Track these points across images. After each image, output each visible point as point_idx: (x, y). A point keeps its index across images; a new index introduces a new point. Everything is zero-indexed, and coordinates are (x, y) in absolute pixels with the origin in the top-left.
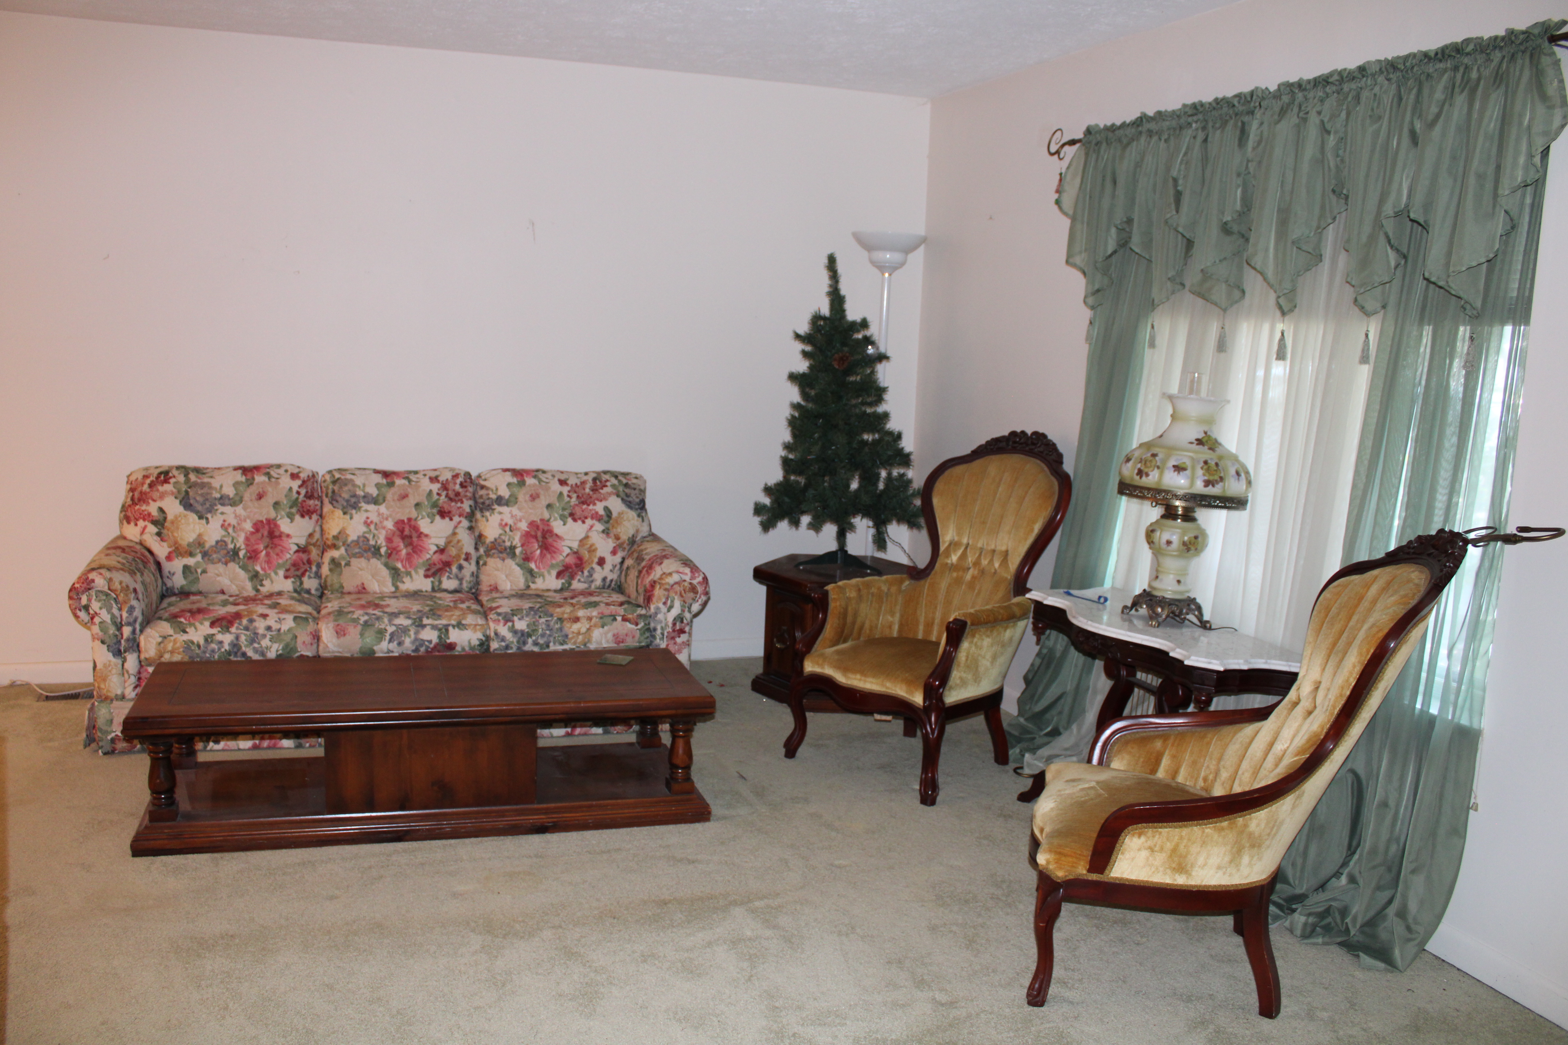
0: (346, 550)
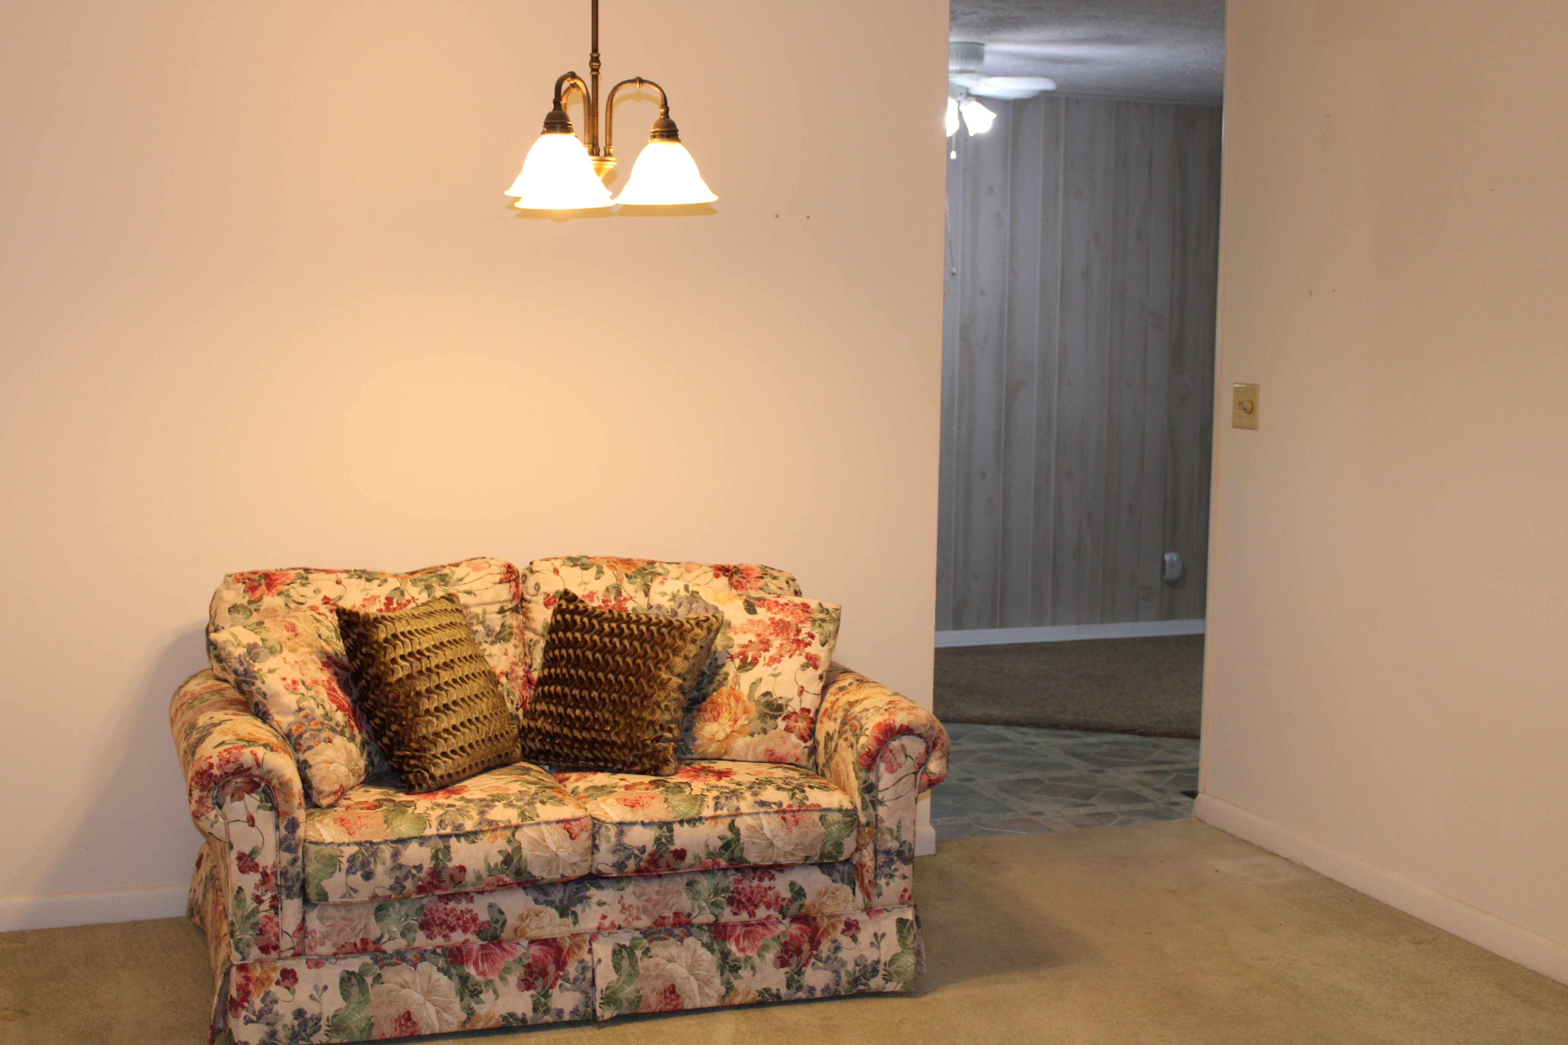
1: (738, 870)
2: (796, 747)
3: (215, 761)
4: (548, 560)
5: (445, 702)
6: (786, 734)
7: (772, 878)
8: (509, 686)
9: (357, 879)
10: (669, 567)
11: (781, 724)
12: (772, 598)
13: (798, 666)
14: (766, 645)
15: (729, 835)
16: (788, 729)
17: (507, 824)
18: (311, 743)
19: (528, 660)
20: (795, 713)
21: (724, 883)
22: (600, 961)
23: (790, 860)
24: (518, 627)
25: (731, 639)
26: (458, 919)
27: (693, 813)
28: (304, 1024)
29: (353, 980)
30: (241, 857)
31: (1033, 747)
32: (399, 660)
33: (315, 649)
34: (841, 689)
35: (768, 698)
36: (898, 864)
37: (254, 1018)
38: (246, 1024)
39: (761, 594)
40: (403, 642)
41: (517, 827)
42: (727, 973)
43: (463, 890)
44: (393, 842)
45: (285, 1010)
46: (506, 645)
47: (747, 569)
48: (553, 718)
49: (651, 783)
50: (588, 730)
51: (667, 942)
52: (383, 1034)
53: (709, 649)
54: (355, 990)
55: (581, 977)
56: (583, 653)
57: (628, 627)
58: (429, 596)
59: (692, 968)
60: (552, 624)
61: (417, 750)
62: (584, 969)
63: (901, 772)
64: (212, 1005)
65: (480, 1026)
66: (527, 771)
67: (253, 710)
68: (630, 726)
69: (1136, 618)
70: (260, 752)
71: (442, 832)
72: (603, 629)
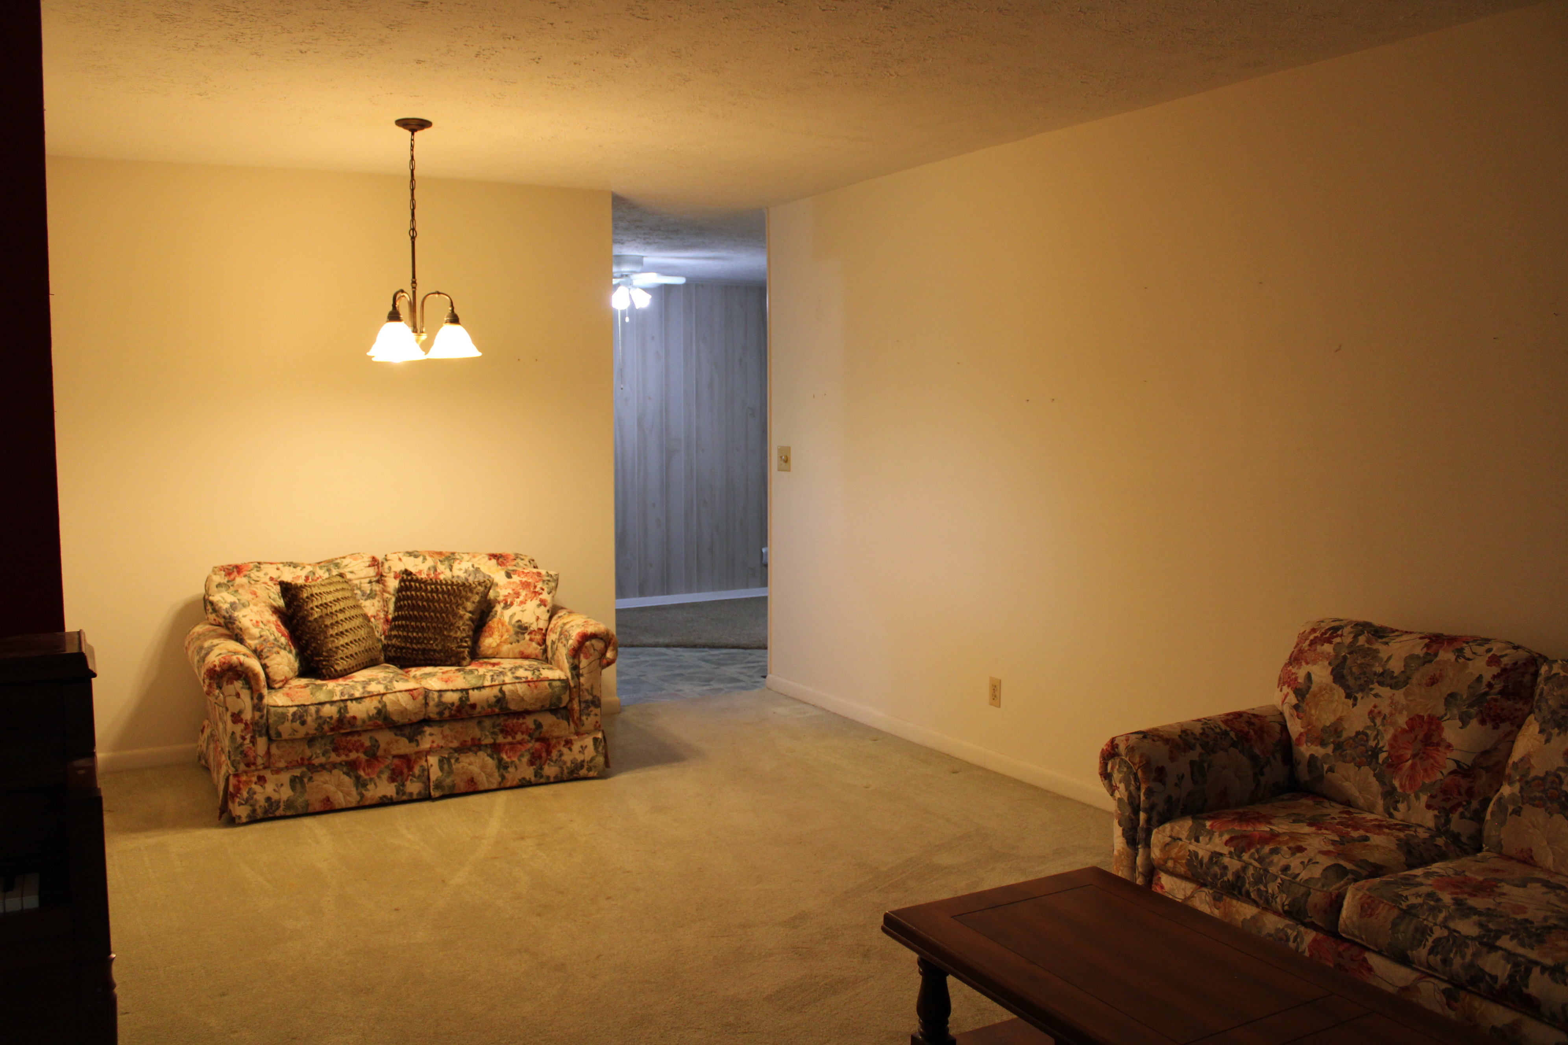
0: (1522, 789)
1: (505, 715)
2: (536, 649)
3: (217, 663)
4: (395, 553)
5: (341, 630)
6: (530, 642)
7: (524, 718)
8: (376, 623)
9: (297, 724)
10: (463, 555)
11: (527, 637)
12: (520, 570)
13: (536, 605)
14: (517, 595)
15: (500, 695)
16: (531, 640)
17: (378, 693)
18: (268, 654)
19: (386, 609)
20: (534, 631)
21: (498, 722)
22: (432, 765)
23: (533, 707)
24: (380, 591)
25: (499, 593)
26: (353, 745)
27: (479, 684)
28: (271, 805)
29: (297, 780)
30: (233, 715)
31: (681, 658)
32: (315, 608)
33: (267, 604)
34: (559, 617)
35: (520, 623)
36: (592, 708)
37: (243, 802)
38: (239, 805)
39: (515, 568)
40: (317, 599)
41: (384, 694)
42: (502, 770)
43: (355, 729)
44: (316, 704)
45: (260, 798)
46: (373, 601)
47: (507, 555)
48: (402, 639)
49: (456, 670)
50: (421, 644)
51: (468, 754)
52: (315, 809)
53: (486, 598)
54: (298, 786)
55: (422, 775)
56: (417, 602)
57: (441, 587)
58: (329, 574)
59: (483, 767)
60: (398, 588)
61: (327, 657)
62: (423, 770)
63: (592, 658)
64: (219, 798)
65: (367, 803)
66: (388, 667)
67: (235, 638)
68: (444, 640)
69: (747, 586)
70: (242, 658)
71: (343, 698)
72: (427, 589)
